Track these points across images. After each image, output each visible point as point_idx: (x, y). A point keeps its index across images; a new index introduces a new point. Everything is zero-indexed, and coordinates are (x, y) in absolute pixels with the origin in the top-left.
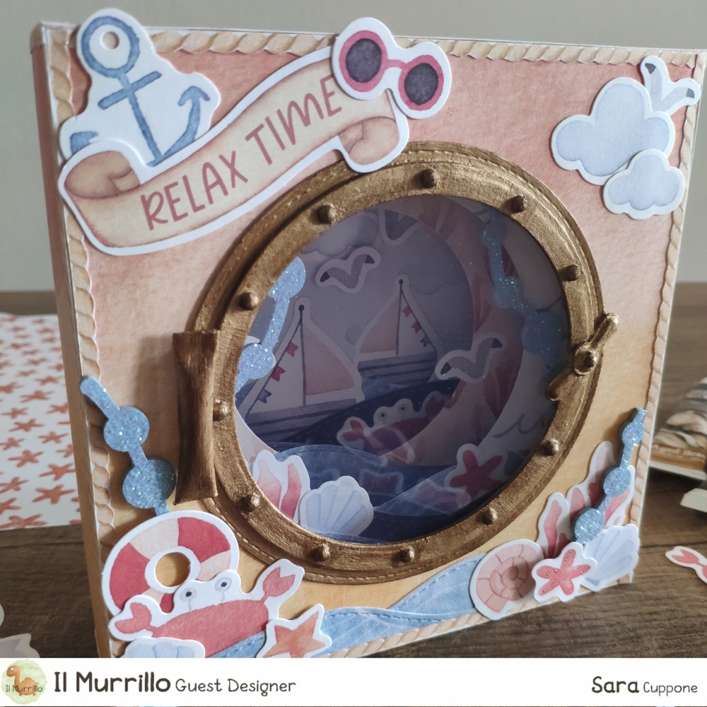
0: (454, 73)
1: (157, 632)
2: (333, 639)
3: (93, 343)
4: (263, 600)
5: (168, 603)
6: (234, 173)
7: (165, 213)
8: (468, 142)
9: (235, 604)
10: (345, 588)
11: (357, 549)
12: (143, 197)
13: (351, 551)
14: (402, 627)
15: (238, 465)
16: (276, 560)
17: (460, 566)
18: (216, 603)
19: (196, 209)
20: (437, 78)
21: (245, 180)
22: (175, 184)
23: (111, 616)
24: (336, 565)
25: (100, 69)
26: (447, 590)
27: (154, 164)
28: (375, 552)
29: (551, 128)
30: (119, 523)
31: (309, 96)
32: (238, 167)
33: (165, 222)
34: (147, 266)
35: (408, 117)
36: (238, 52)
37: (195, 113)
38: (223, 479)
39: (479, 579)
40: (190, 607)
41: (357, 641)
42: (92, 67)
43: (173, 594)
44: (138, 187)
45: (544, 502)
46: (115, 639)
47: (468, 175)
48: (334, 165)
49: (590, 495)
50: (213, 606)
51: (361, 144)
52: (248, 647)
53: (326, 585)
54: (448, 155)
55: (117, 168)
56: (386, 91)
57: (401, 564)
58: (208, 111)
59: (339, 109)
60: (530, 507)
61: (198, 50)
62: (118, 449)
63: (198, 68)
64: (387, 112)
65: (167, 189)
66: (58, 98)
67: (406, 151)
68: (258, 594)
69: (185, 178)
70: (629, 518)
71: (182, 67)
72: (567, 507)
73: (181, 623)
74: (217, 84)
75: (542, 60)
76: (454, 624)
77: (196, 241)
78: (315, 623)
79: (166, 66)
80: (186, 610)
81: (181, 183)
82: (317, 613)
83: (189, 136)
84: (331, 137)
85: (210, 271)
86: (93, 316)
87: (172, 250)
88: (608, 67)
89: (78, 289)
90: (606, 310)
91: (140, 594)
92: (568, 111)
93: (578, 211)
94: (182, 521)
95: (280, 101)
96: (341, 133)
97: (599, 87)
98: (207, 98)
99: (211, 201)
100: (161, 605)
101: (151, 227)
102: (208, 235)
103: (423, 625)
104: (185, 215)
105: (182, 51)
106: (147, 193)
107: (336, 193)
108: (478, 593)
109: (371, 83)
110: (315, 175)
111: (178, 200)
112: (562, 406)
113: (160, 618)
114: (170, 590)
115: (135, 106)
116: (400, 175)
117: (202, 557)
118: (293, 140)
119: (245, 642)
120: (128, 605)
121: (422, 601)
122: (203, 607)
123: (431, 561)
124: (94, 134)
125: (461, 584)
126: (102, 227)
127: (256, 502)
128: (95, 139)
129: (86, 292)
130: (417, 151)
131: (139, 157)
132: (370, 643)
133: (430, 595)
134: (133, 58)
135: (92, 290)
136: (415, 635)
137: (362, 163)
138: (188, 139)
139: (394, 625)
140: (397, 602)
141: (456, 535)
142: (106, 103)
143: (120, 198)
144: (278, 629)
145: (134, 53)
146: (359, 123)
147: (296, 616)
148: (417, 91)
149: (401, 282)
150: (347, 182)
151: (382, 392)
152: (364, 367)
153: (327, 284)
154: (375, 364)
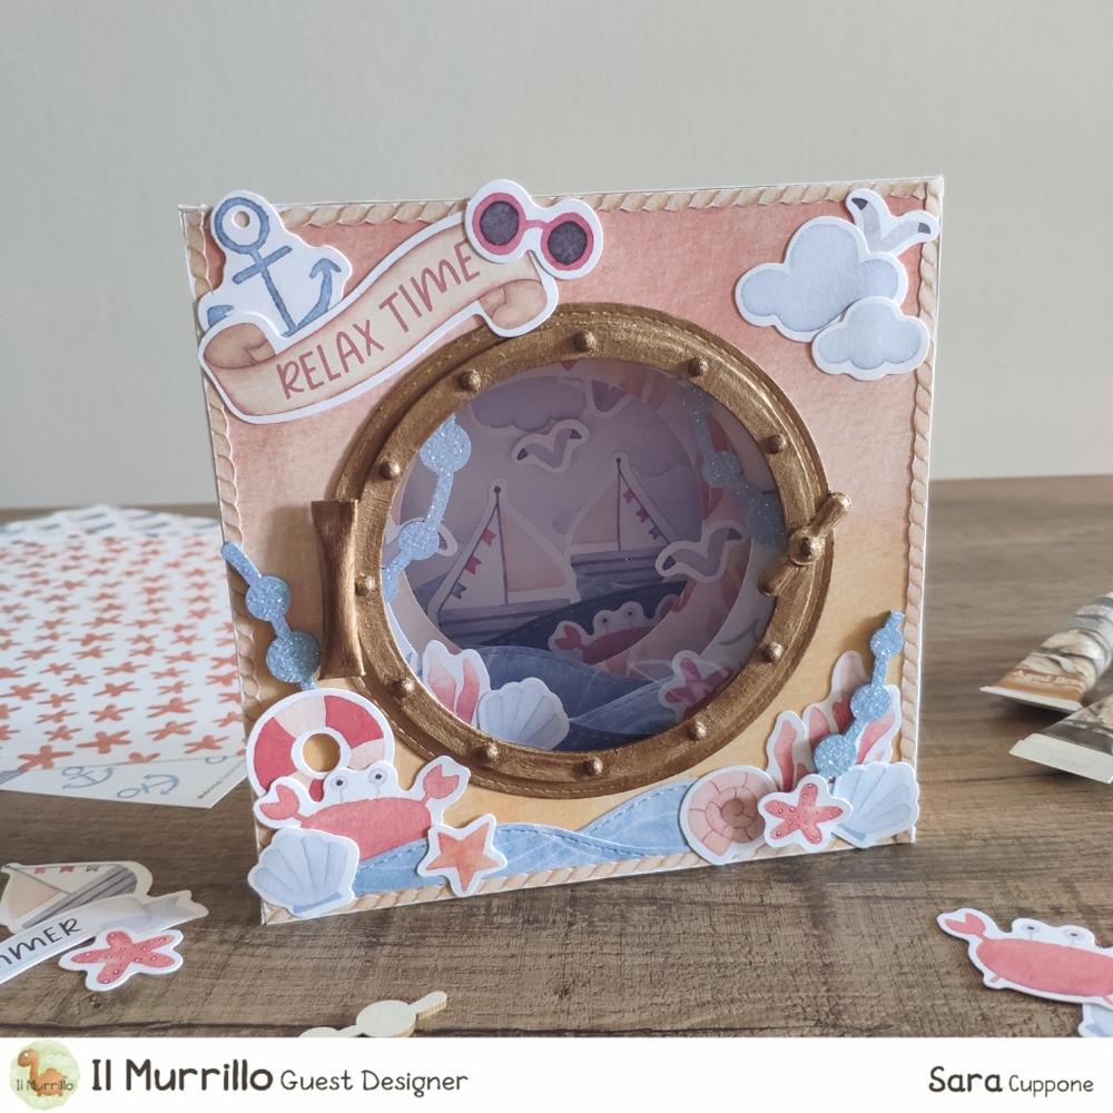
0: (606, 229)
1: (306, 822)
2: (508, 858)
3: (234, 509)
4: (423, 802)
5: (317, 790)
6: (369, 341)
7: (301, 382)
8: (631, 301)
9: (393, 801)
10: (521, 799)
11: (531, 753)
12: (279, 367)
13: (523, 756)
14: (594, 857)
15: (388, 645)
16: (437, 756)
17: (665, 791)
18: (371, 798)
19: (332, 378)
20: (585, 235)
21: (382, 348)
22: (311, 353)
23: (256, 798)
24: (505, 769)
25: (232, 245)
26: (651, 818)
27: (288, 334)
28: (552, 760)
29: (733, 281)
30: (265, 697)
31: (443, 263)
32: (372, 335)
33: (301, 390)
34: (285, 434)
35: (556, 278)
36: (367, 223)
37: (327, 285)
38: (372, 659)
39: (691, 810)
40: (341, 798)
41: (538, 866)
42: (225, 245)
43: (322, 782)
44: (274, 357)
45: (771, 722)
46: (262, 826)
47: (632, 336)
48: (476, 330)
49: (835, 718)
50: (367, 801)
51: (504, 308)
52: (409, 855)
53: (498, 794)
54: (606, 316)
55: (253, 339)
56: (527, 252)
57: (586, 778)
58: (340, 282)
59: (478, 274)
60: (751, 726)
61: (327, 224)
62: (260, 617)
63: (327, 241)
64: (530, 274)
65: (302, 358)
66: (194, 275)
67: (556, 314)
68: (417, 793)
69: (319, 348)
70: (899, 755)
71: (312, 240)
72: (804, 731)
73: (331, 815)
74: (348, 255)
75: (713, 207)
76: (662, 863)
77: (334, 409)
78: (485, 836)
79: (297, 240)
80: (337, 802)
81: (316, 352)
82: (487, 824)
83: (321, 307)
84: (470, 303)
85: (349, 438)
86: (235, 483)
87: (310, 418)
88: (802, 208)
89: (219, 456)
90: (831, 489)
91: (287, 775)
92: (753, 260)
93: (780, 373)
94: (329, 700)
95: (414, 268)
96: (481, 297)
97: (793, 230)
98: (338, 269)
99: (347, 370)
100: (310, 792)
101: (288, 396)
102: (346, 403)
103: (622, 859)
104: (322, 383)
105: (311, 225)
106: (283, 362)
107: (478, 358)
108: (691, 827)
109: (509, 245)
110: (455, 341)
111: (314, 369)
112: (782, 603)
113: (308, 806)
114: (320, 776)
115: (268, 280)
116: (550, 339)
117: (354, 742)
118: (430, 307)
119: (405, 848)
120: (273, 786)
121: (619, 827)
122: (356, 800)
123: (626, 779)
124: (230, 308)
125: (669, 813)
126: (240, 396)
127: (409, 686)
128: (231, 312)
129: (227, 459)
130: (570, 313)
131: (274, 329)
132: (555, 870)
133: (628, 822)
134: (264, 235)
135: (234, 458)
136: (612, 870)
137: (507, 327)
138: (321, 309)
139: (583, 853)
140: (586, 826)
141: (654, 749)
142: (240, 278)
143: (256, 368)
144: (441, 837)
145: (265, 230)
146: (499, 287)
147: (463, 825)
148: (563, 251)
149: (619, 461)
150: (491, 347)
151: (603, 593)
152: (579, 561)
153: (526, 460)
154: (592, 559)
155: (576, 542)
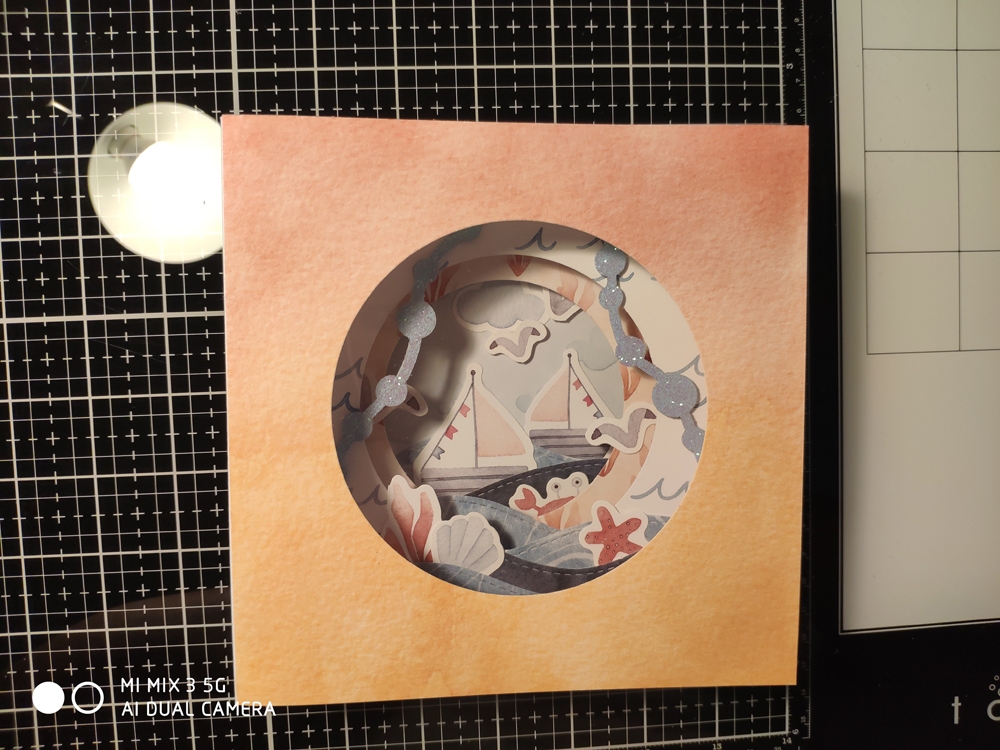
149: (570, 356)
151: (555, 463)
152: (536, 435)
153: (496, 350)
154: (547, 434)
155: (534, 419)
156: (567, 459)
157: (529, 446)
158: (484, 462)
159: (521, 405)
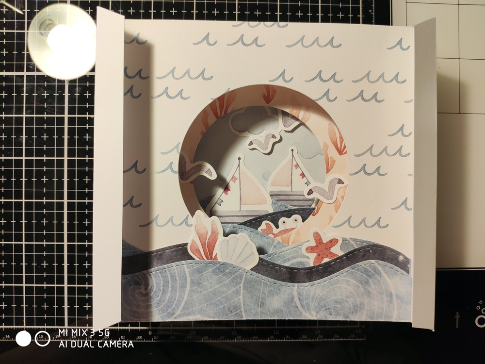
149: (292, 150)
151: (283, 209)
152: (273, 193)
153: (252, 147)
154: (279, 193)
155: (273, 185)
156: (290, 207)
157: (270, 200)
158: (245, 208)
159: (265, 178)
